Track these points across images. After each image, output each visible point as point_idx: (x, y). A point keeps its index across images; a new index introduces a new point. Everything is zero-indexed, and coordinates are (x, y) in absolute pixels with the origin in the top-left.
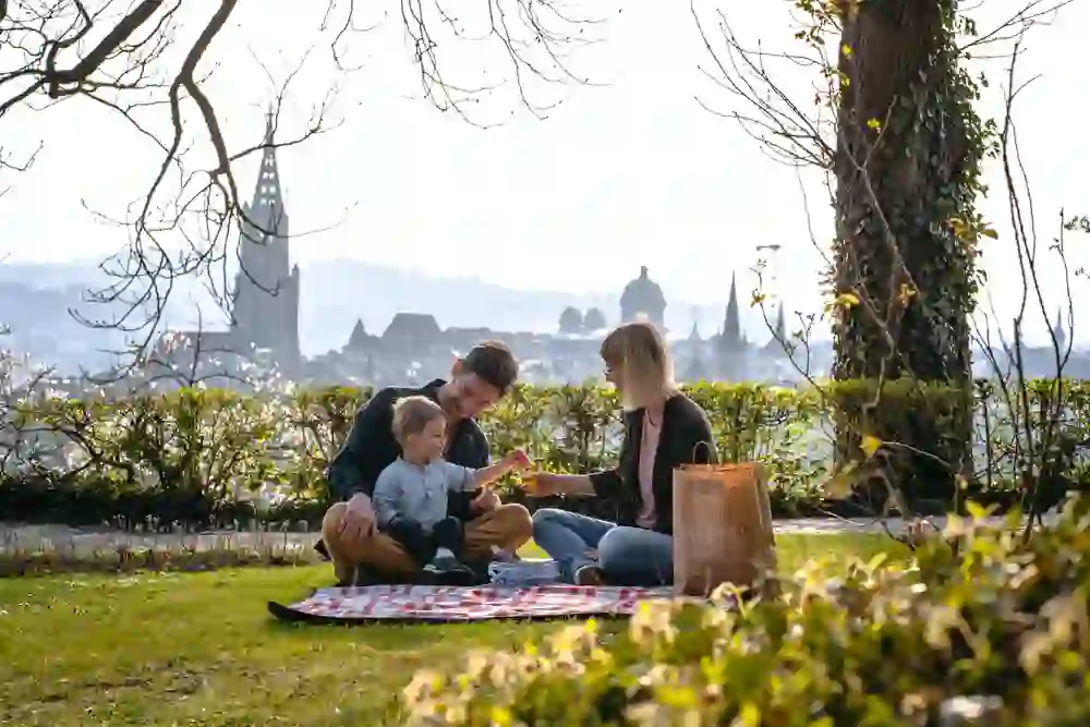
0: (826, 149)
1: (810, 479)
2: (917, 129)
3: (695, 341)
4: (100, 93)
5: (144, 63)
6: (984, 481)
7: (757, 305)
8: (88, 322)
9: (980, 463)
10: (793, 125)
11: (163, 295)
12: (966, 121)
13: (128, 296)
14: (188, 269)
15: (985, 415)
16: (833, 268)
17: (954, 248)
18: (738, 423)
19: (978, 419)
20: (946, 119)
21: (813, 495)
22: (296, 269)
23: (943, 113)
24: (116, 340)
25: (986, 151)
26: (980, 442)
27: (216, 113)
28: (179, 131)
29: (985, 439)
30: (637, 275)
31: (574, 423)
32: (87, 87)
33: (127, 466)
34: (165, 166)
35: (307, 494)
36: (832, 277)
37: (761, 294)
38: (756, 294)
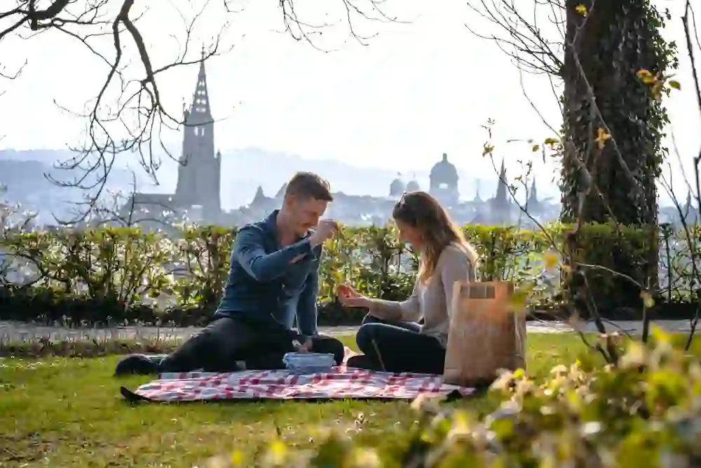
0: (557, 62)
1: (544, 293)
2: (620, 47)
3: (477, 203)
4: (67, 26)
5: (97, 8)
6: (666, 294)
7: (488, 155)
8: (58, 182)
9: (663, 284)
10: (534, 45)
11: (108, 165)
12: (655, 43)
13: (84, 164)
14: (127, 147)
15: (668, 249)
16: (561, 145)
17: (646, 131)
18: (493, 254)
19: (662, 252)
20: (641, 40)
21: (545, 305)
22: (219, 154)
23: (639, 37)
24: (76, 195)
25: (669, 64)
26: (663, 268)
27: (145, 41)
28: (119, 53)
29: (667, 265)
30: (440, 159)
31: (378, 253)
32: (57, 22)
33: (66, 281)
34: (110, 77)
35: (191, 301)
36: (560, 151)
37: (491, 147)
38: (487, 146)
